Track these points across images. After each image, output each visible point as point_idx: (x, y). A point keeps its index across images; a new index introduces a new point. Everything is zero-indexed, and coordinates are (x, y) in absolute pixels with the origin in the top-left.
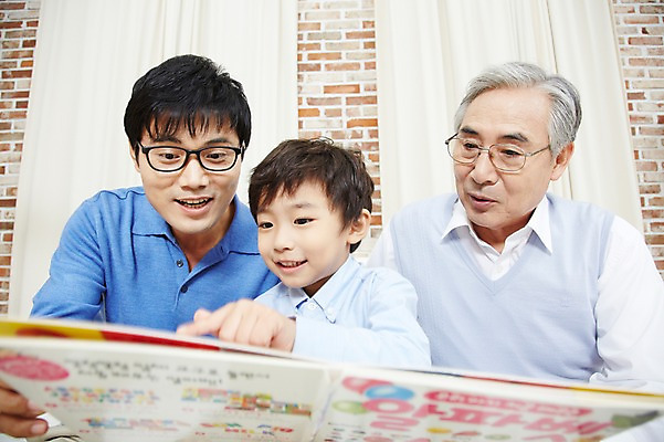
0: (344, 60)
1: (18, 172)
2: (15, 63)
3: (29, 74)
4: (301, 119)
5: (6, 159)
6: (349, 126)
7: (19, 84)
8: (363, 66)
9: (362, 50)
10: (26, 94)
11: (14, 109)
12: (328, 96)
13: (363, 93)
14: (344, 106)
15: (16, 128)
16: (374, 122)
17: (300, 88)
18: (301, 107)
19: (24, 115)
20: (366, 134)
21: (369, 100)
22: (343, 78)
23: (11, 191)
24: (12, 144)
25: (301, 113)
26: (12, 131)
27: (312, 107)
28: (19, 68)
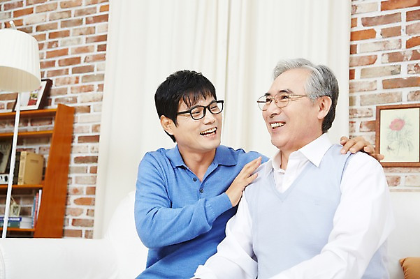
1: (101, 111)
2: (95, 8)
3: (106, 18)
4: (354, 43)
5: (91, 99)
6: (407, 48)
7: (99, 28)
10: (104, 38)
11: (96, 52)
12: (385, 13)
14: (403, 24)
15: (98, 70)
17: (354, 7)
18: (355, 29)
19: (103, 58)
23: (96, 128)
24: (96, 84)
25: (353, 36)
26: (95, 73)
27: (367, 28)
28: (98, 14)
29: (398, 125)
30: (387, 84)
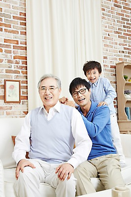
0: (12, 29)
6: (14, 59)
8: (20, 33)
9: (19, 25)
12: (6, 44)
13: (19, 45)
14: (12, 49)
16: (26, 58)
20: (21, 63)
21: (22, 48)
22: (11, 36)
29: (12, 87)
30: (7, 71)
